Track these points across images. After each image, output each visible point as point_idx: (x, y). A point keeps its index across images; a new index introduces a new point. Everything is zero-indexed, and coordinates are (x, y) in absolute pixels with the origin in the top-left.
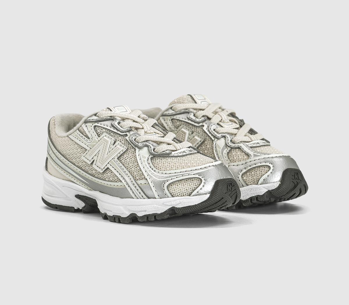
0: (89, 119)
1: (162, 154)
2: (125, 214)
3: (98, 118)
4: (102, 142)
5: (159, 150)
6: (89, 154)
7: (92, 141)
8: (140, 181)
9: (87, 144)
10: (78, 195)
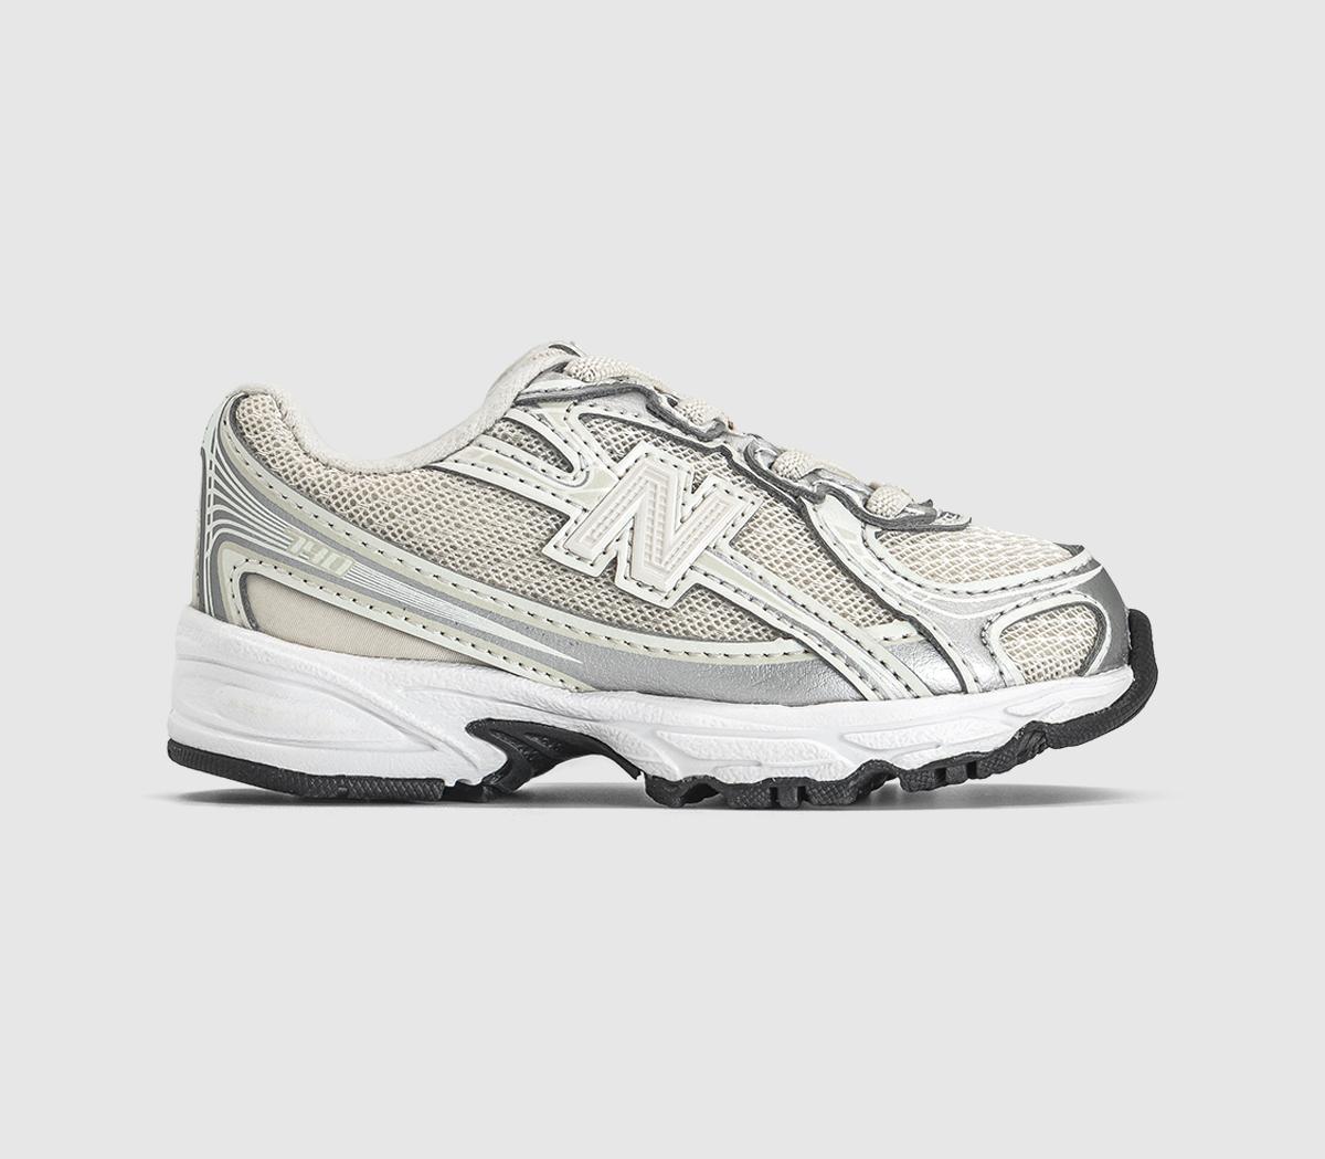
0: (534, 387)
1: (903, 521)
2: (839, 765)
3: (584, 384)
4: (643, 481)
5: (890, 505)
6: (588, 533)
7: (589, 480)
8: (872, 628)
9: (567, 493)
10: (490, 720)
